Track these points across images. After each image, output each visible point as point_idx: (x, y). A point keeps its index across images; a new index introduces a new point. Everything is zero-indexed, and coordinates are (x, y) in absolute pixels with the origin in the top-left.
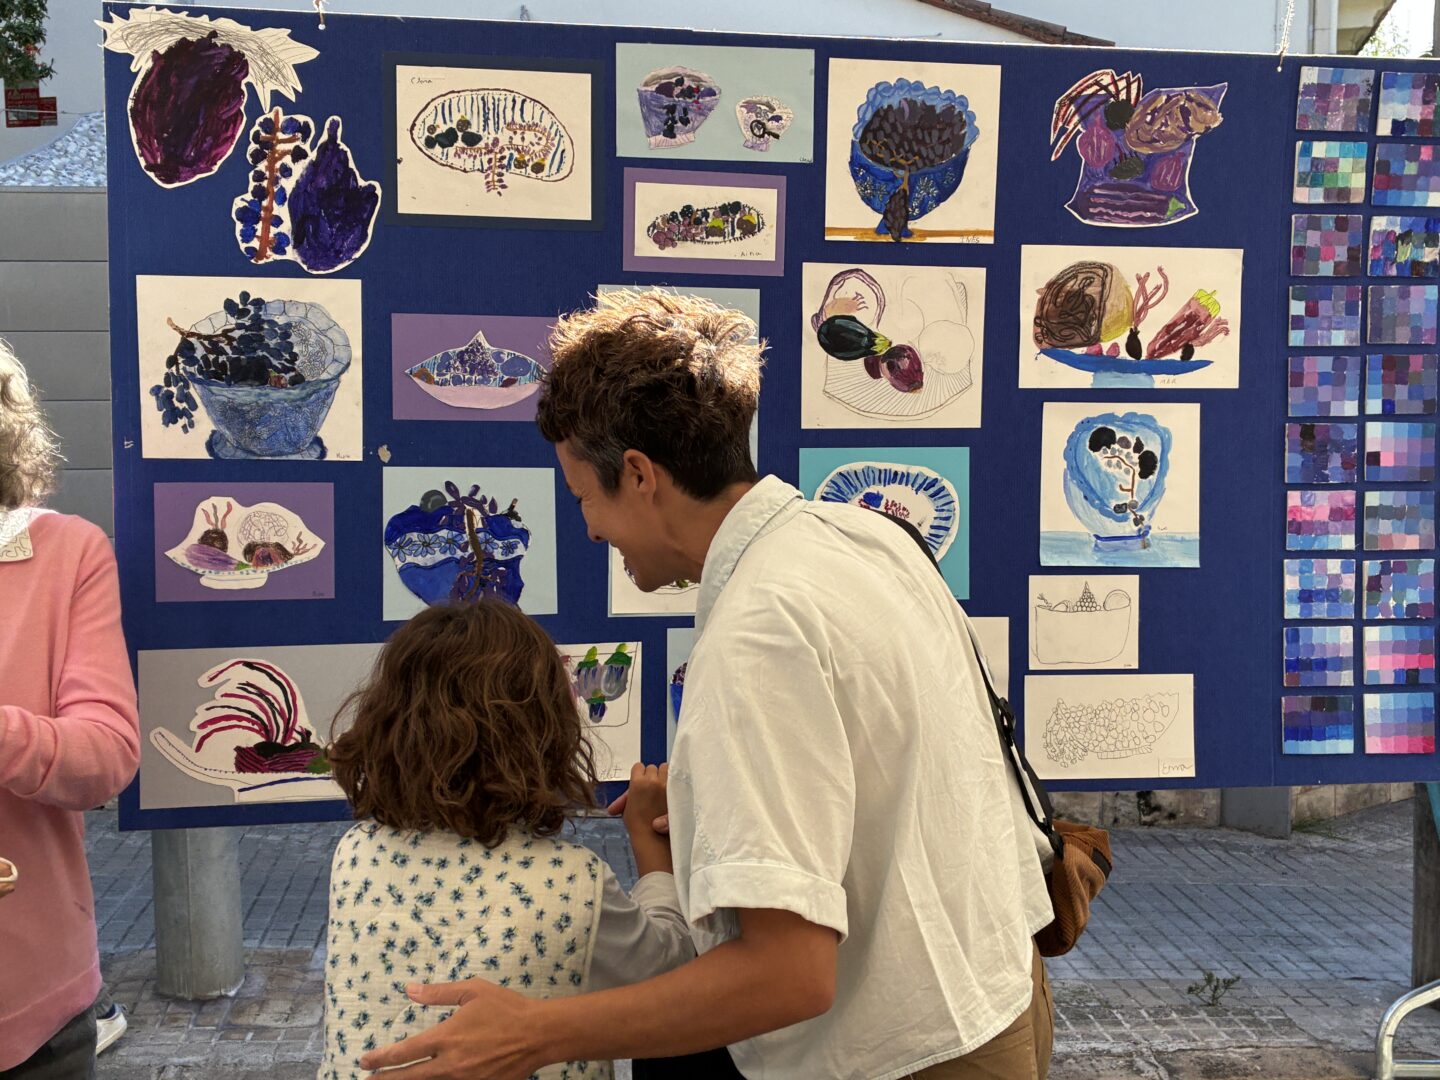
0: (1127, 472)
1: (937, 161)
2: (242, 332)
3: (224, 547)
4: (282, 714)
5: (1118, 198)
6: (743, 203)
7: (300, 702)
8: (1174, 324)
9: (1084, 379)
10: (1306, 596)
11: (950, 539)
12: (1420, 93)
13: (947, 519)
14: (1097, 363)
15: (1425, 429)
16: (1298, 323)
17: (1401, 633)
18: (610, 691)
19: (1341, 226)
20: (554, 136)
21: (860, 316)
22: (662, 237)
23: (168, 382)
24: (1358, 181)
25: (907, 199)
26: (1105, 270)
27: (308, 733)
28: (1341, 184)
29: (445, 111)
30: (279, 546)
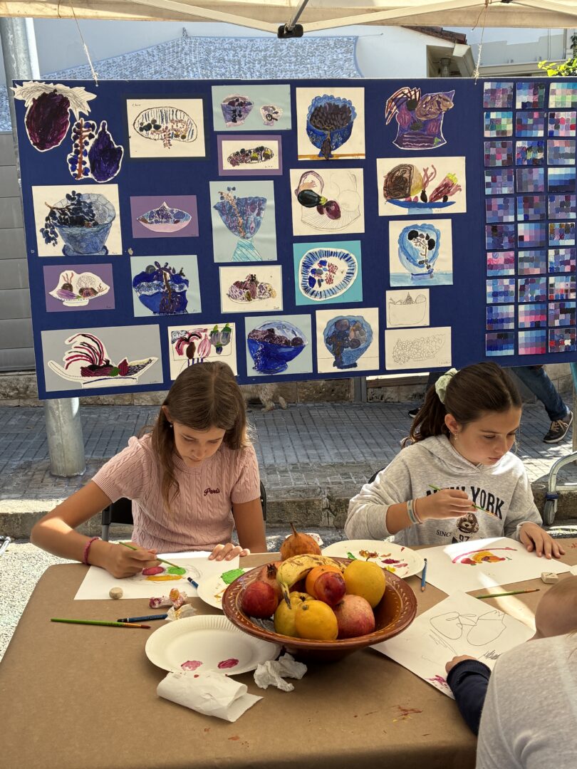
0: (423, 248)
1: (341, 127)
2: (73, 206)
3: (71, 290)
4: (98, 354)
5: (414, 138)
6: (265, 147)
7: (104, 349)
8: (439, 188)
9: (404, 211)
10: (495, 294)
11: (354, 278)
12: (532, 91)
13: (353, 269)
14: (409, 204)
15: (541, 226)
16: (489, 185)
17: (533, 307)
18: (224, 342)
19: (504, 146)
20: (190, 123)
21: (313, 189)
22: (234, 161)
23: (46, 227)
24: (509, 128)
25: (330, 142)
26: (411, 167)
27: (109, 361)
28: (503, 129)
29: (147, 116)
30: (92, 289)
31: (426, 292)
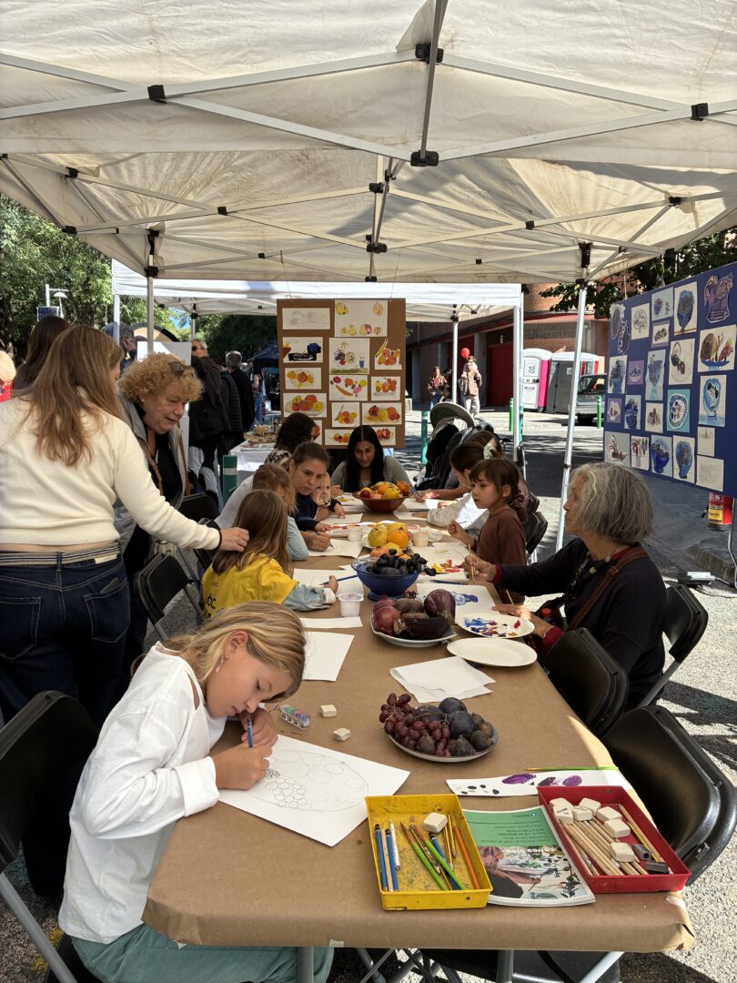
8: (723, 351)
11: (686, 415)
13: (686, 409)
14: (710, 363)
21: (677, 354)
31: (713, 429)
